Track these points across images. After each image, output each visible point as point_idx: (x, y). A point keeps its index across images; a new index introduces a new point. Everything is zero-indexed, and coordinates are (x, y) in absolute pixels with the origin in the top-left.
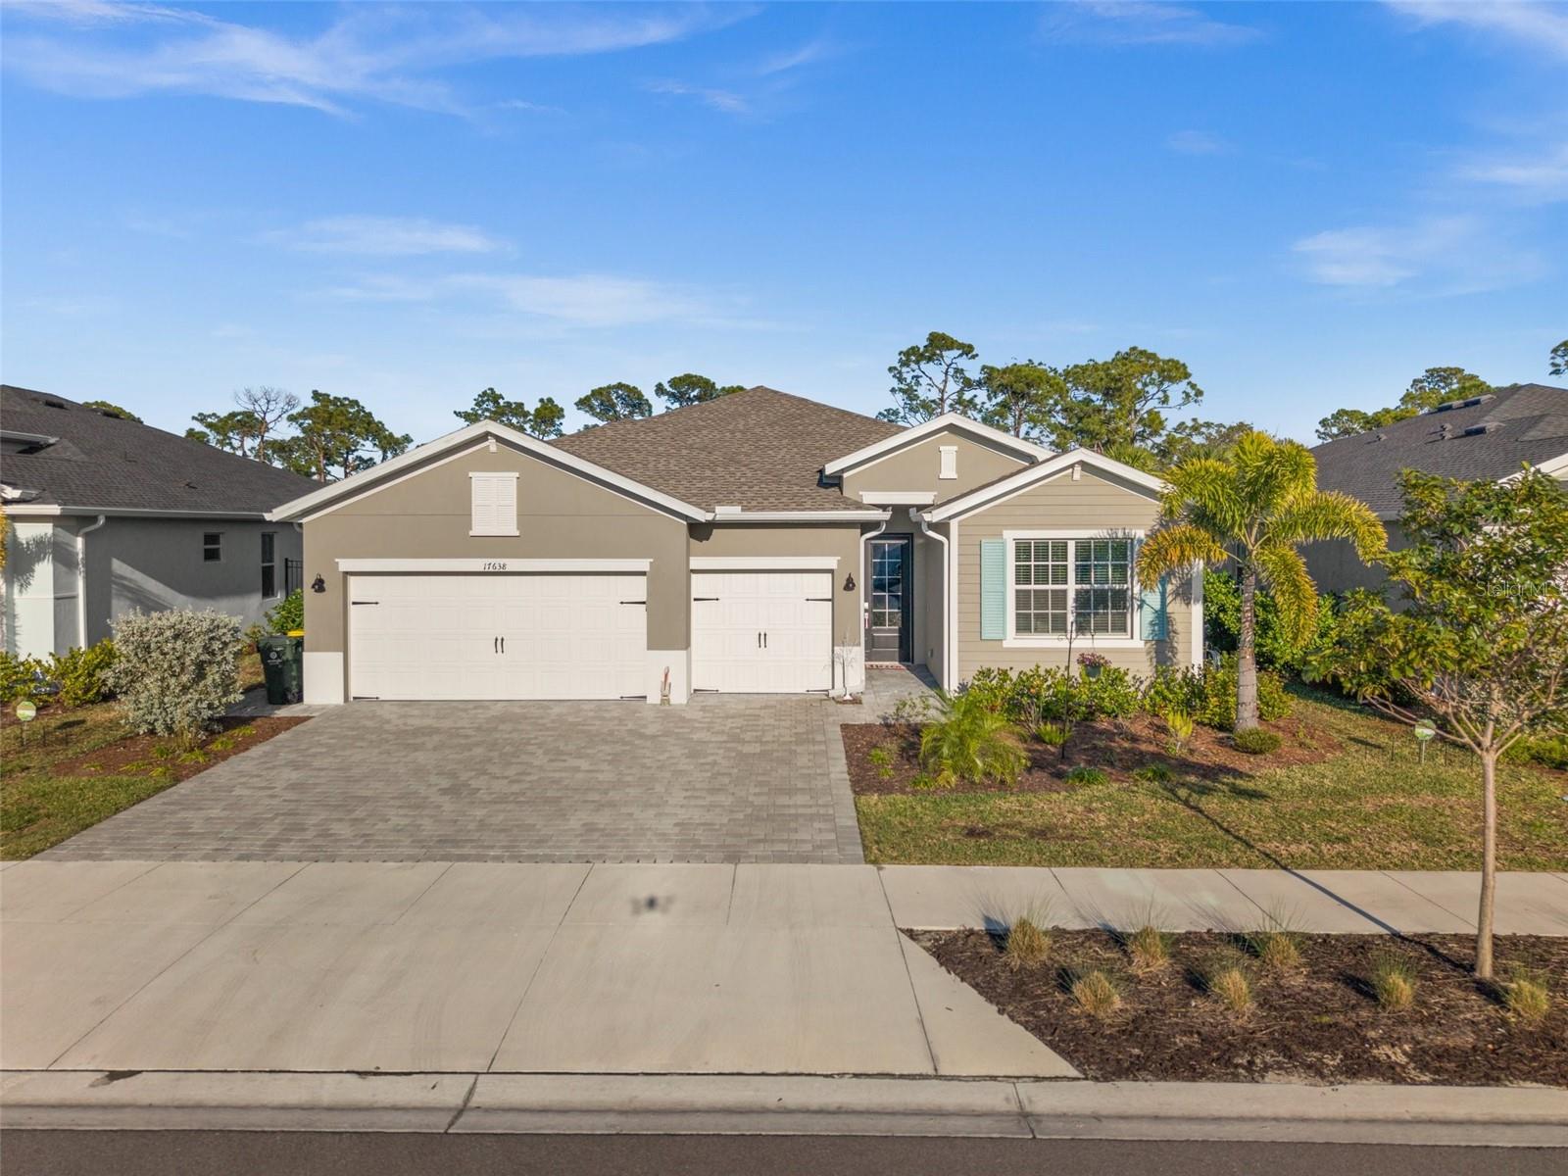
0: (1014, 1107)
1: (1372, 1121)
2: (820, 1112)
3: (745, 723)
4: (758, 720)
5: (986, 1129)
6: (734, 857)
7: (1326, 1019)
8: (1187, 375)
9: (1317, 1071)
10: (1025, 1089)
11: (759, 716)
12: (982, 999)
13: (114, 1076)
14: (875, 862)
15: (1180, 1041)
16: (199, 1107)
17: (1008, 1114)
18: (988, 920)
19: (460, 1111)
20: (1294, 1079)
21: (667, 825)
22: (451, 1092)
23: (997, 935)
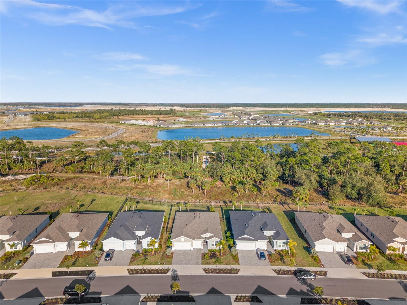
3: (197, 252)
7: (213, 272)
12: (204, 271)
14: (202, 265)
15: (209, 272)
17: (203, 275)
20: (211, 274)
21: (194, 262)
23: (205, 269)
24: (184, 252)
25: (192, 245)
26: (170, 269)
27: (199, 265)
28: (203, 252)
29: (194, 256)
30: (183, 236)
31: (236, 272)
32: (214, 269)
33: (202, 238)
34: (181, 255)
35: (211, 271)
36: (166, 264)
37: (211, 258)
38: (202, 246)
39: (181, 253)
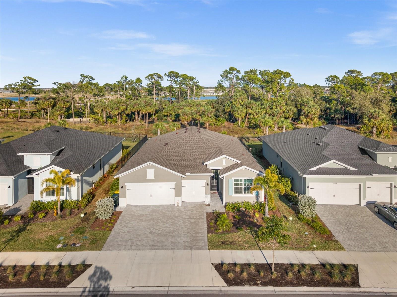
0: (220, 290)
1: (253, 291)
2: (202, 291)
3: (191, 212)
4: (193, 211)
5: (217, 293)
6: (191, 249)
7: (254, 278)
8: (290, 76)
9: (250, 285)
10: (222, 287)
11: (193, 210)
12: (219, 275)
13: (133, 287)
14: (209, 250)
15: (238, 281)
16: (143, 291)
17: (219, 291)
18: (222, 262)
19: (168, 291)
20: (248, 286)
21: (182, 242)
22: (166, 289)
23: (222, 264)
24: (153, 211)
25: (178, 192)
26: (90, 266)
27: (200, 249)
28: (210, 211)
29: (184, 222)
30: (150, 163)
31: (348, 279)
32: (256, 265)
33: (207, 170)
34: (144, 218)
35: (248, 274)
36: (82, 248)
37: (237, 228)
38: (206, 193)
39: (144, 213)
